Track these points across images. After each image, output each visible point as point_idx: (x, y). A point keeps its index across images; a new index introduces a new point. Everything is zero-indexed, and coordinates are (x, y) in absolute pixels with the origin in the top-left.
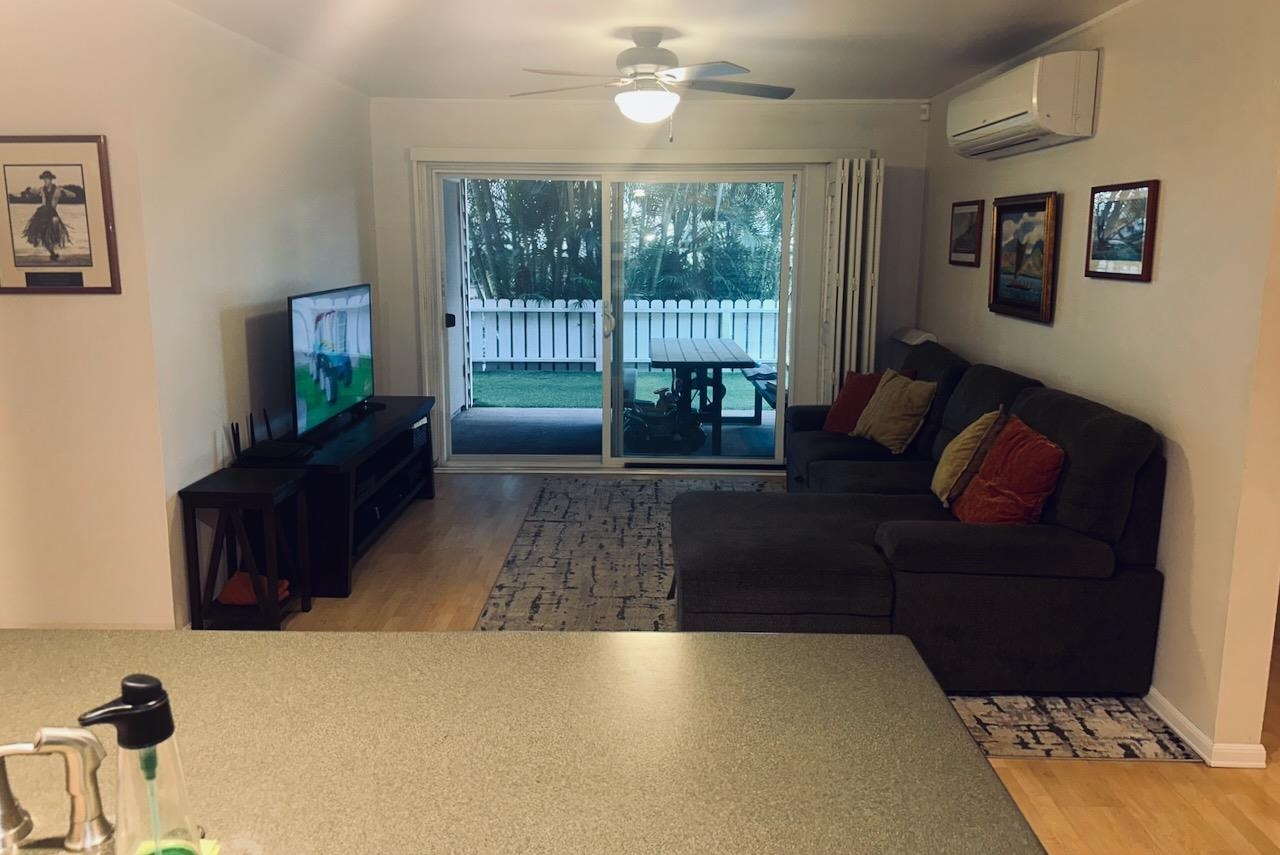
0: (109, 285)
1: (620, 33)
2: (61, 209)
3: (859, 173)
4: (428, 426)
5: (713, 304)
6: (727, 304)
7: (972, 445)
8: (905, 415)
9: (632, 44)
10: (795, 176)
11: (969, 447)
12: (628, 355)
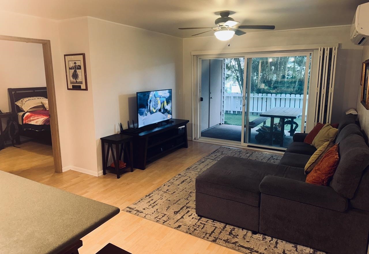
0: (85, 88)
1: (216, 13)
2: (77, 71)
3: (327, 53)
7: (319, 153)
9: (220, 17)
11: (318, 154)
12: (251, 110)
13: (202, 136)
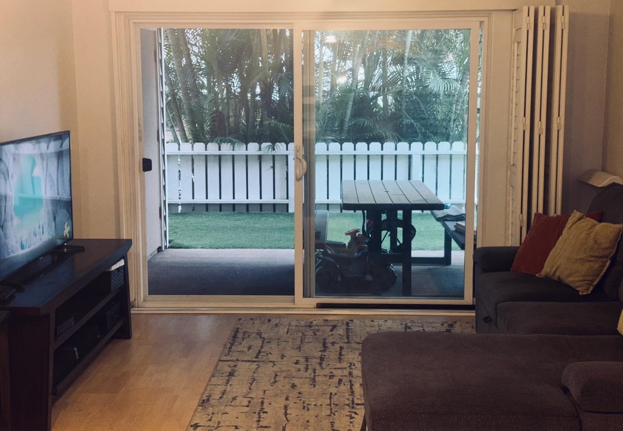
3: (544, 21)
4: (125, 268)
5: (403, 147)
6: (417, 146)
8: (592, 256)
10: (481, 22)
12: (320, 197)
13: (151, 292)
